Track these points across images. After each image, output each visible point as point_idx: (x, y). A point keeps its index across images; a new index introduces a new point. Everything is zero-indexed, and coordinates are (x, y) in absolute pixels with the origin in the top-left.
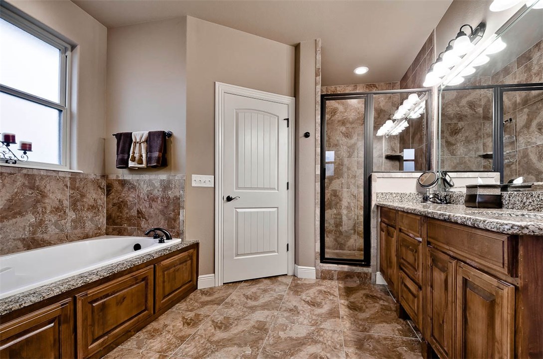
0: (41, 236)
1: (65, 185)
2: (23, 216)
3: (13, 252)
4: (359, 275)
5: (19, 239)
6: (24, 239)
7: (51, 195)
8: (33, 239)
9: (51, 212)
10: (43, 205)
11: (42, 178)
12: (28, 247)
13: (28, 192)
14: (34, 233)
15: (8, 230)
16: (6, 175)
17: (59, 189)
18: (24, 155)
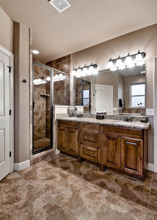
4: (50, 154)
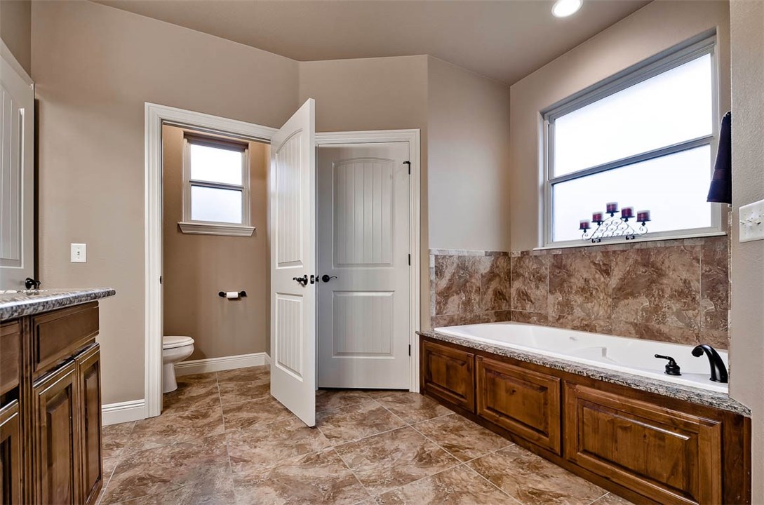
0: (657, 326)
1: (694, 259)
2: (635, 297)
3: (625, 336)
5: (631, 323)
6: (636, 324)
7: (671, 273)
8: (647, 327)
9: (671, 297)
10: (660, 286)
11: (659, 251)
12: (641, 337)
13: (642, 270)
14: (647, 320)
15: (621, 311)
16: (619, 252)
17: (684, 265)
18: (643, 227)
